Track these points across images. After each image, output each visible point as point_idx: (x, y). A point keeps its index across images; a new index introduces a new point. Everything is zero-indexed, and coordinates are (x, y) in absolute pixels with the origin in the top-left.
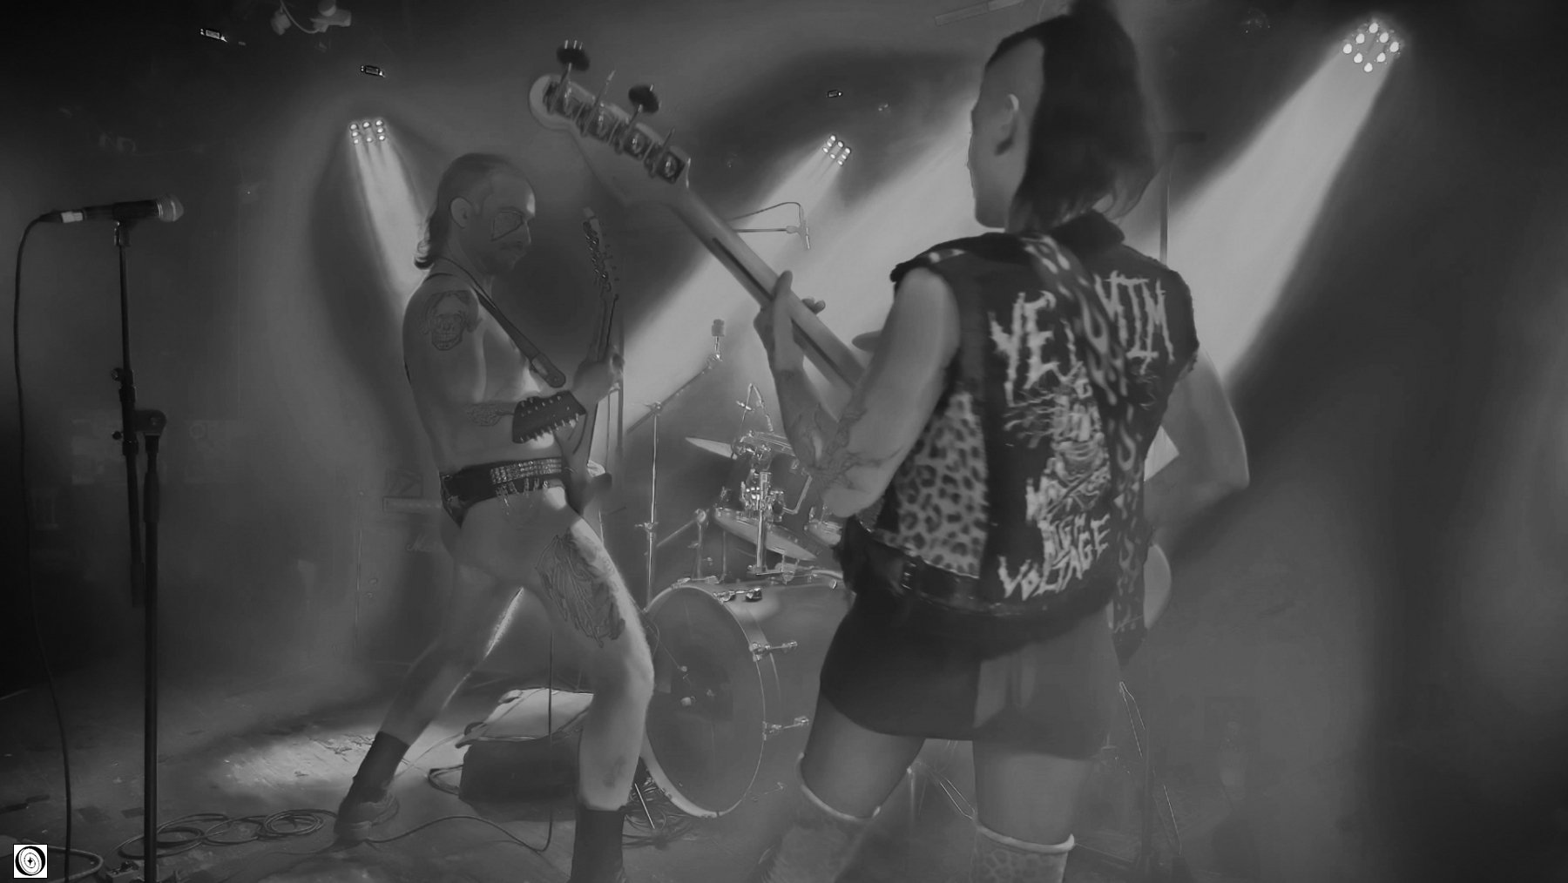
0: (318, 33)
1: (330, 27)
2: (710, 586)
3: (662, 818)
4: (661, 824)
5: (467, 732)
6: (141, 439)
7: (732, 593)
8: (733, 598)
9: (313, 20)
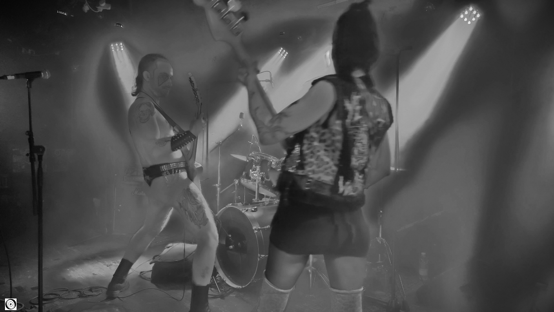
0: (100, 12)
1: (103, 10)
2: (239, 207)
3: (223, 288)
4: (222, 290)
5: (154, 258)
6: (36, 156)
7: (247, 209)
8: (247, 210)
9: (97, 7)
